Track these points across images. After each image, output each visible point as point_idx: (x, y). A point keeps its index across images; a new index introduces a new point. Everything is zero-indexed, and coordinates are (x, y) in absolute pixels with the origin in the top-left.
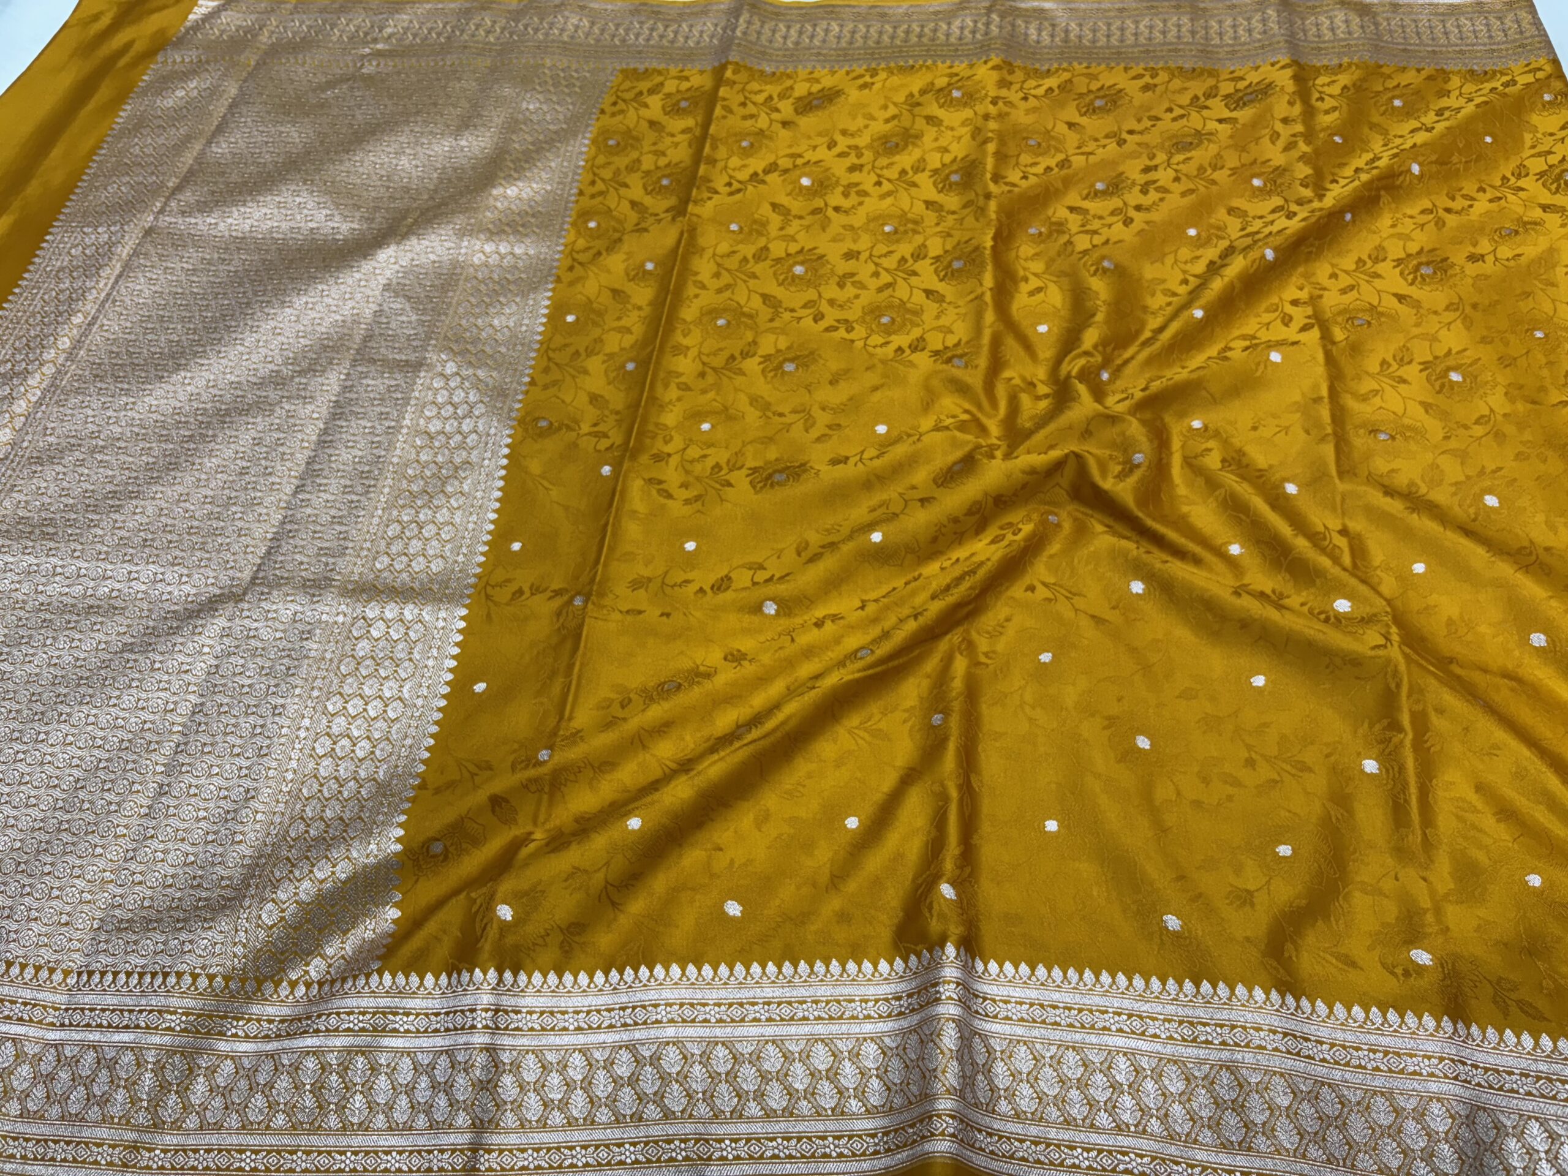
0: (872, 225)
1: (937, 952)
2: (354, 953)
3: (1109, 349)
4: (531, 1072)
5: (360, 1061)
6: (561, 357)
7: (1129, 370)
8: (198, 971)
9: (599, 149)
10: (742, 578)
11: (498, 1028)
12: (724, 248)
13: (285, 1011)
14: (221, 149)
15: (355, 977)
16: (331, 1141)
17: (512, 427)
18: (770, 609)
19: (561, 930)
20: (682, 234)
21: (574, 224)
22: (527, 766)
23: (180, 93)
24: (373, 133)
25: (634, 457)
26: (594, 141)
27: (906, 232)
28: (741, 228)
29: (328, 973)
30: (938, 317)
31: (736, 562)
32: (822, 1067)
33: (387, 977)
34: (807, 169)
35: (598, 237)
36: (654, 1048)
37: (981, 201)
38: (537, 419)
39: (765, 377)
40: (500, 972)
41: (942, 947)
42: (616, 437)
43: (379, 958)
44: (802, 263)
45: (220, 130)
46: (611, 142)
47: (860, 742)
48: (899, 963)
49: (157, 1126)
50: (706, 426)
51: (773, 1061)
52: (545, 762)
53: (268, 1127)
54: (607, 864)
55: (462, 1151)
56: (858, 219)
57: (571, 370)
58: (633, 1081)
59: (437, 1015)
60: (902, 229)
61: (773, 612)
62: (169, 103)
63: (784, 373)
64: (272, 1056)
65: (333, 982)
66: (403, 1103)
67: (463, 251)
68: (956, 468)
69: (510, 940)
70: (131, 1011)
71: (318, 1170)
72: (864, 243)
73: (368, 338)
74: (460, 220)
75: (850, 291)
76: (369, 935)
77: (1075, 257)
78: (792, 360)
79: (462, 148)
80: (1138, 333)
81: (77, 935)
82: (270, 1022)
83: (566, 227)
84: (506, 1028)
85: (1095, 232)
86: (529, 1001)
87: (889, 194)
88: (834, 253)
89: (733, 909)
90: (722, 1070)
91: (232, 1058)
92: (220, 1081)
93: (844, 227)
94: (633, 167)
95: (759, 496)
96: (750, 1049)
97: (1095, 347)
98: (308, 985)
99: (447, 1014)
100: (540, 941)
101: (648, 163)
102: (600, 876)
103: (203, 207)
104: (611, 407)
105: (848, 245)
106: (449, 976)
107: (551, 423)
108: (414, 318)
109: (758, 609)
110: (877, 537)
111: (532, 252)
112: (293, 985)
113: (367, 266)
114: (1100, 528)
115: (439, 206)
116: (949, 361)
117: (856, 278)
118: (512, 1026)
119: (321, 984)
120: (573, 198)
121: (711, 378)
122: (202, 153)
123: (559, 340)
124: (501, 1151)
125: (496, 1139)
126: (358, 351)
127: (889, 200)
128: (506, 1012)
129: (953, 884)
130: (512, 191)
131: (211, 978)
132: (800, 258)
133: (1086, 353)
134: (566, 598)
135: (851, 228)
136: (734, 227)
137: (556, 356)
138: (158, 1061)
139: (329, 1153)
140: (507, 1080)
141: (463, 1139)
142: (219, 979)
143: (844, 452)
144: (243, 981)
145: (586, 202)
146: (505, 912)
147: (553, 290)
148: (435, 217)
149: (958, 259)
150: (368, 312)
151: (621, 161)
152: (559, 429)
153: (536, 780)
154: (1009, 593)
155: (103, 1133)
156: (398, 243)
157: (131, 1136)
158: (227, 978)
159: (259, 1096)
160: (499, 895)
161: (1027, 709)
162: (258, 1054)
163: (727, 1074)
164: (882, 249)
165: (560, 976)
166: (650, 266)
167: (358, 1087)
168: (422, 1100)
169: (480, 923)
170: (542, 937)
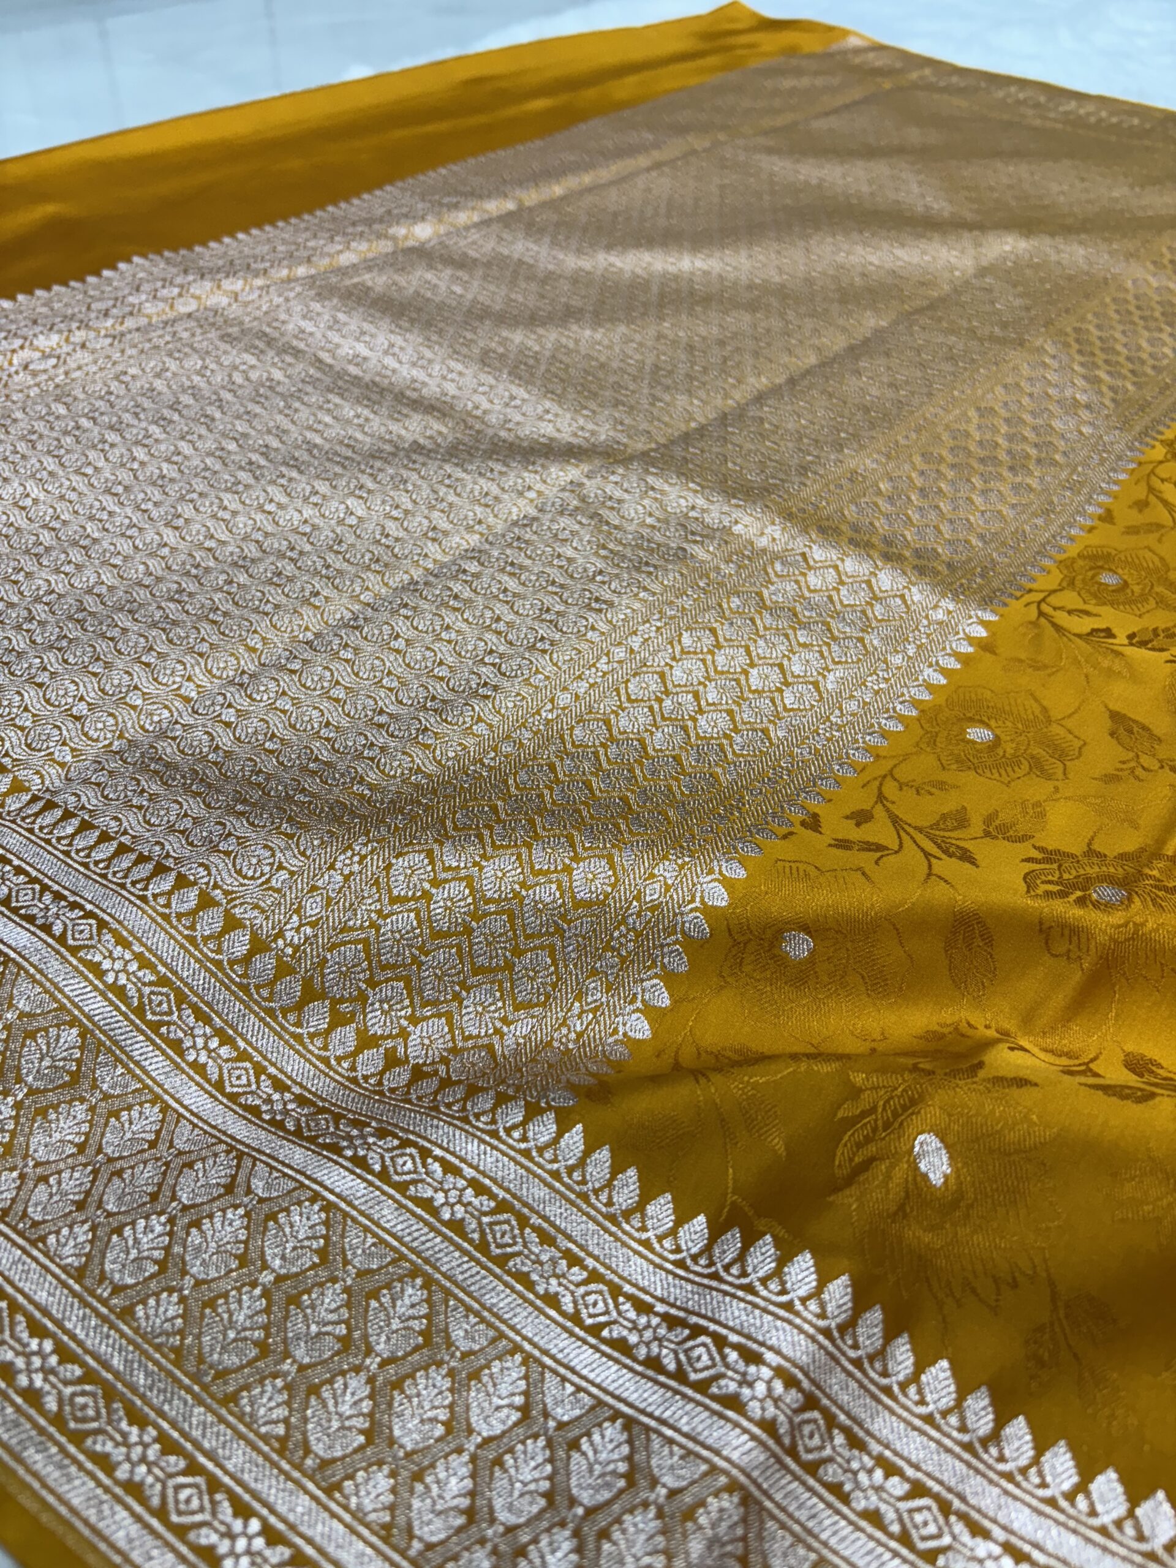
2: (516, 1053)
13: (321, 1085)
15: (502, 1099)
16: (238, 1457)
19: (1054, 1297)
33: (575, 1139)
40: (860, 1303)
43: (571, 1090)
53: (127, 1313)
59: (643, 1308)
64: (240, 1153)
65: (446, 1083)
66: (454, 1485)
70: (58, 897)
76: (567, 1036)
81: (79, 743)
82: (279, 1086)
84: (813, 1469)
91: (165, 1109)
92: (111, 1143)
98: (392, 1061)
99: (672, 1322)
106: (716, 1232)
112: (366, 1041)
118: (829, 1472)
119: (418, 1074)
128: (831, 1422)
138: (31, 1015)
139: (214, 1485)
144: (283, 969)
146: (933, 1159)
158: (257, 946)
159: (158, 1224)
160: (932, 1111)
162: (218, 1136)
167: (373, 1363)
168: (503, 1516)
169: (859, 1146)
170: (996, 1280)
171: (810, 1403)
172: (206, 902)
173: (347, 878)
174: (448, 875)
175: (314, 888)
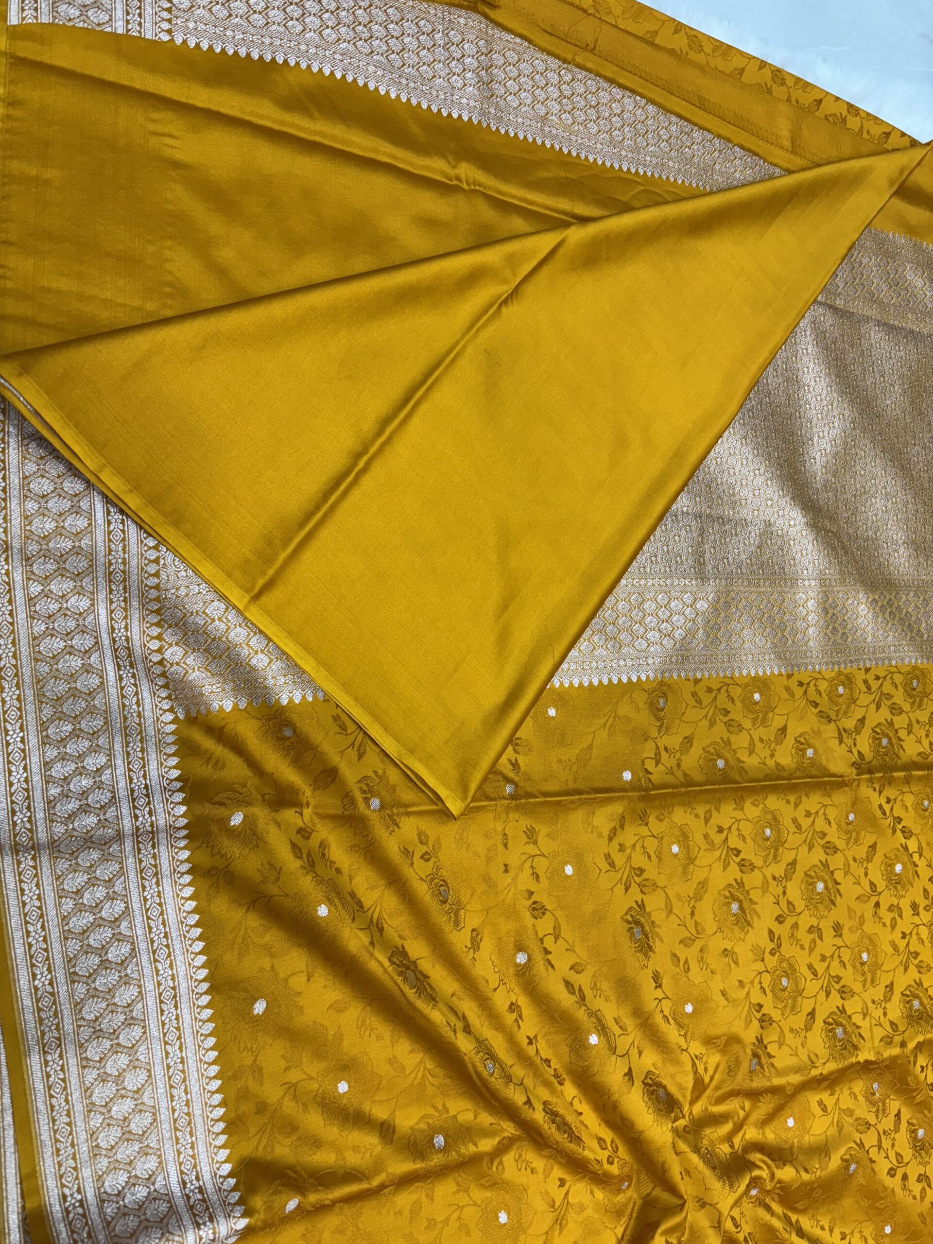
0: (866, 941)
1: (239, 1210)
2: (191, 682)
3: (778, 1191)
4: (104, 872)
5: (99, 722)
6: (722, 700)
7: (761, 1213)
8: (162, 562)
9: (909, 673)
10: (545, 925)
11: (138, 837)
12: (832, 813)
13: (136, 638)
14: (875, 336)
15: (169, 696)
16: (31, 716)
17: (656, 677)
18: (521, 958)
19: (227, 867)
20: (841, 776)
21: (840, 673)
22: (364, 792)
23: (919, 283)
24: (903, 468)
25: (641, 798)
26: (915, 668)
27: (863, 974)
28: (851, 823)
29: (172, 665)
30: (792, 1030)
31: (559, 914)
32: (133, 1126)
34: (909, 866)
35: (830, 699)
36: (135, 976)
37: (897, 1039)
38: (665, 696)
39: (724, 889)
41: (244, 1215)
42: (658, 774)
43: (187, 713)
44: (826, 888)
45: (891, 329)
46: (915, 683)
47: (413, 1075)
48: (227, 1168)
49: (28, 560)
50: (675, 849)
51: (133, 1081)
52: (369, 806)
54: (286, 895)
55: (32, 839)
56: (870, 927)
57: (711, 712)
58: (105, 964)
59: (145, 777)
60: (866, 968)
61: (518, 961)
62: (909, 275)
63: (728, 904)
64: (97, 643)
65: (164, 674)
66: (68, 769)
67: (807, 583)
68: (661, 1092)
69: (214, 828)
71: (5, 713)
72: (850, 938)
73: (721, 520)
74: (832, 572)
75: (806, 939)
76: (207, 689)
77: (857, 1136)
78: (741, 908)
79: (896, 551)
80: (795, 1210)
82: (126, 628)
83: (836, 667)
84: (139, 842)
85: (880, 1147)
86: (164, 852)
87: (895, 948)
88: (838, 914)
89: (259, 1007)
90: (122, 1040)
91: (92, 606)
92: (72, 602)
93: (862, 916)
94: (895, 709)
95: (619, 920)
96: (141, 1058)
97: (779, 1182)
98: (159, 651)
99: (146, 787)
100: (216, 850)
101: (900, 721)
102: (275, 891)
103: (821, 336)
104: (683, 758)
105: (846, 925)
106: (178, 779)
107: (662, 710)
108: (743, 557)
109: (520, 948)
110: (593, 1039)
111: (811, 644)
112: (159, 637)
113: (785, 502)
114: (620, 1231)
115: (843, 548)
116: (755, 1055)
117: (818, 940)
118: (141, 846)
119: (162, 662)
120: (861, 665)
121: (718, 839)
122: (868, 319)
123: (736, 692)
124: (35, 867)
125: (45, 859)
126: (709, 516)
127: (890, 950)
128: (153, 839)
129: (299, 1206)
130: (863, 609)
131: (157, 575)
132: (830, 885)
133: (773, 1175)
134: (511, 775)
135: (862, 923)
136: (851, 817)
137: (722, 696)
138: (82, 549)
139: (21, 717)
140: (95, 855)
141: (42, 836)
142: (156, 580)
143: (666, 981)
144: (157, 599)
145: (860, 676)
146: (237, 819)
147: (780, 675)
148: (834, 549)
149: (845, 1032)
150: (746, 513)
151: (899, 697)
152: (659, 719)
153: (353, 802)
154: (556, 1167)
155: (16, 520)
156: (807, 524)
157: (16, 544)
158: (157, 587)
161: (456, 1214)
162: (97, 629)
163: (118, 1044)
164: (846, 955)
165: (188, 872)
166: (810, 752)
167: (78, 726)
168: (71, 786)
169: (228, 798)
170: (219, 852)
171: (152, 832)
172: (156, 561)
173: (199, 593)
174: (225, 620)
175: (188, 587)
